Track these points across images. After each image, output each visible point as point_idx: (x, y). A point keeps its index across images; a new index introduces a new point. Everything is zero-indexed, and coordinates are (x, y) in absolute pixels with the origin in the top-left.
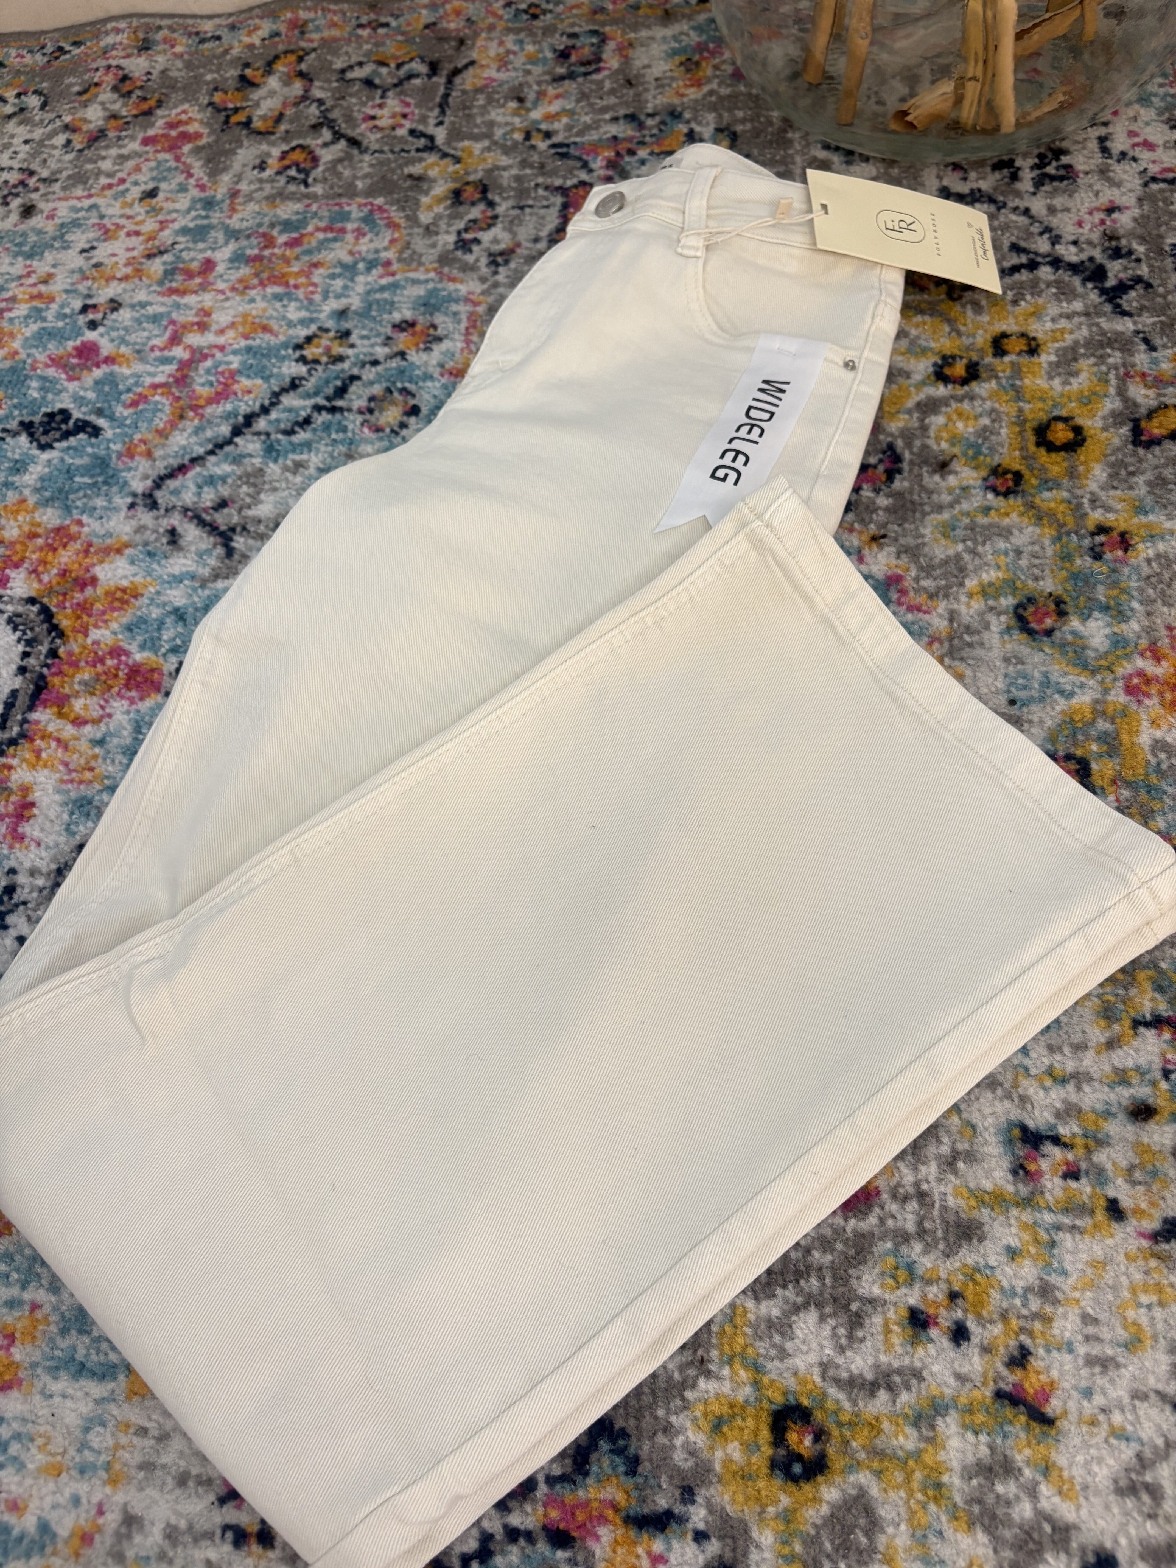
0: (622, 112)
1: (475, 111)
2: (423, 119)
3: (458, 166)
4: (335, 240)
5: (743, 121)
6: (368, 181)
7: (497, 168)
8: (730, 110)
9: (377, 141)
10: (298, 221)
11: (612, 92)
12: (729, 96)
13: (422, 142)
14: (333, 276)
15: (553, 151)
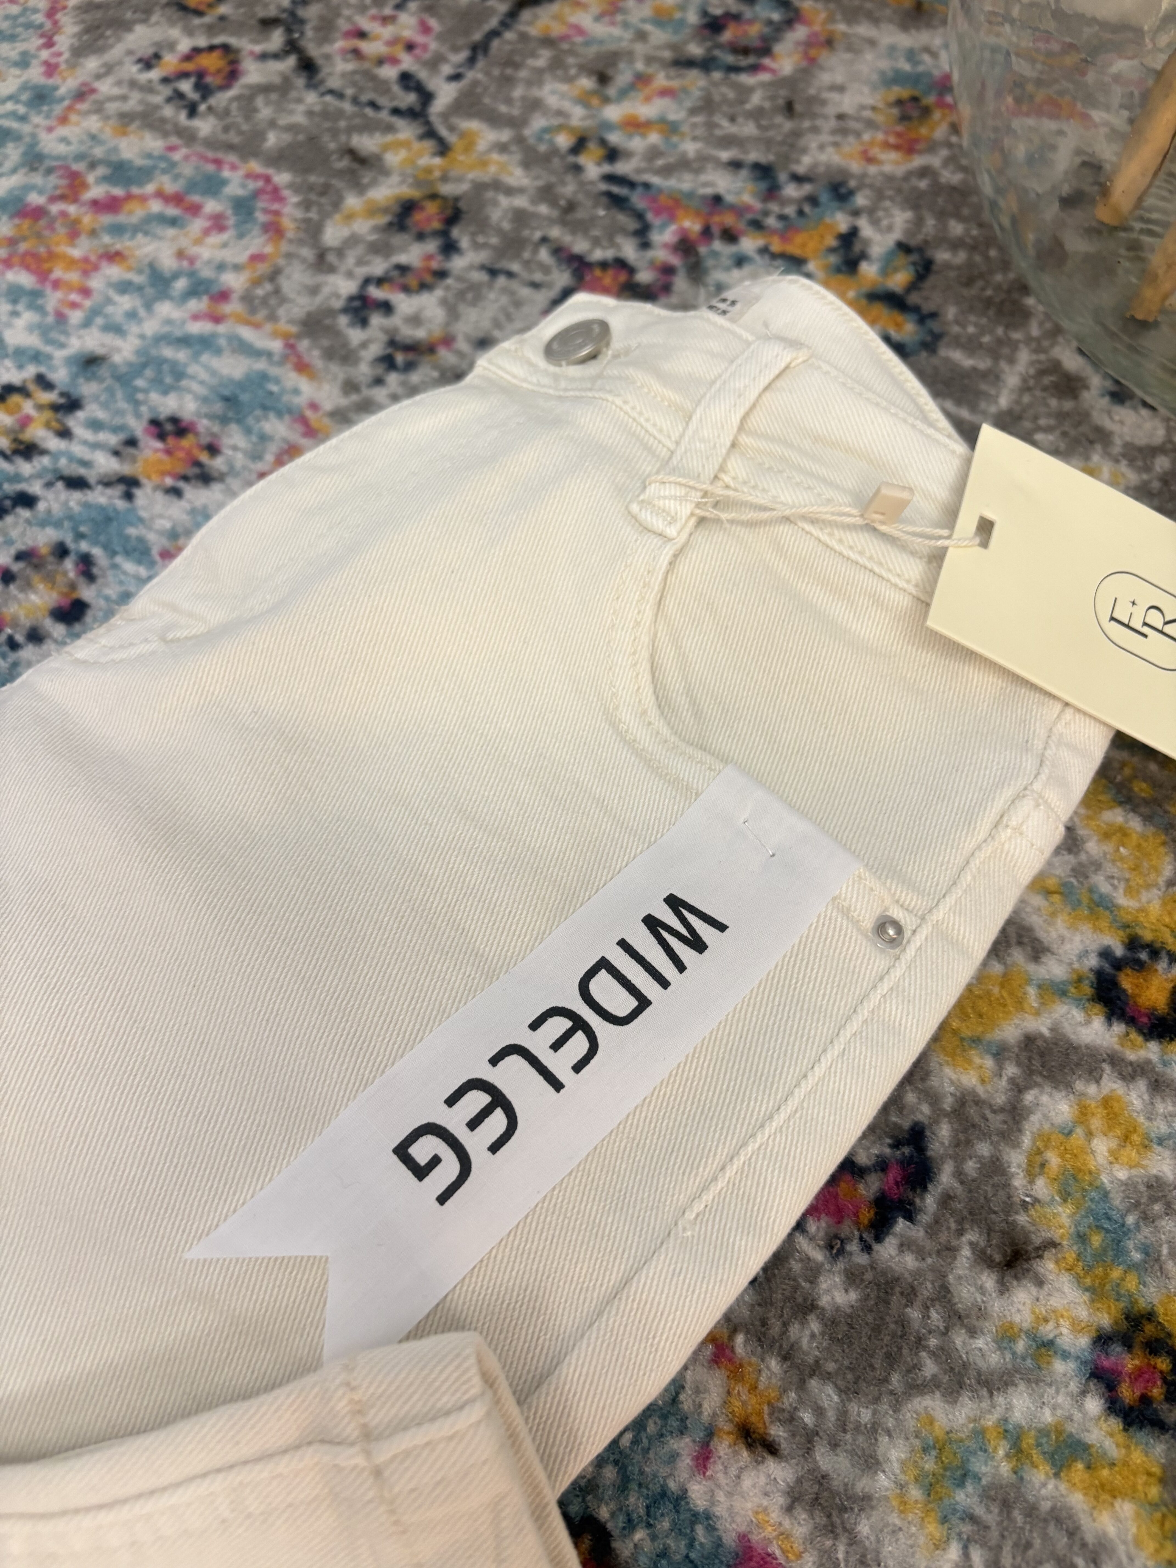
0: (753, 156)
1: (523, 74)
2: (434, 63)
3: (437, 161)
4: (173, 222)
6: (287, 138)
9: (344, 75)
10: (140, 169)
11: (757, 114)
13: (410, 99)
14: (124, 287)
15: (603, 187)
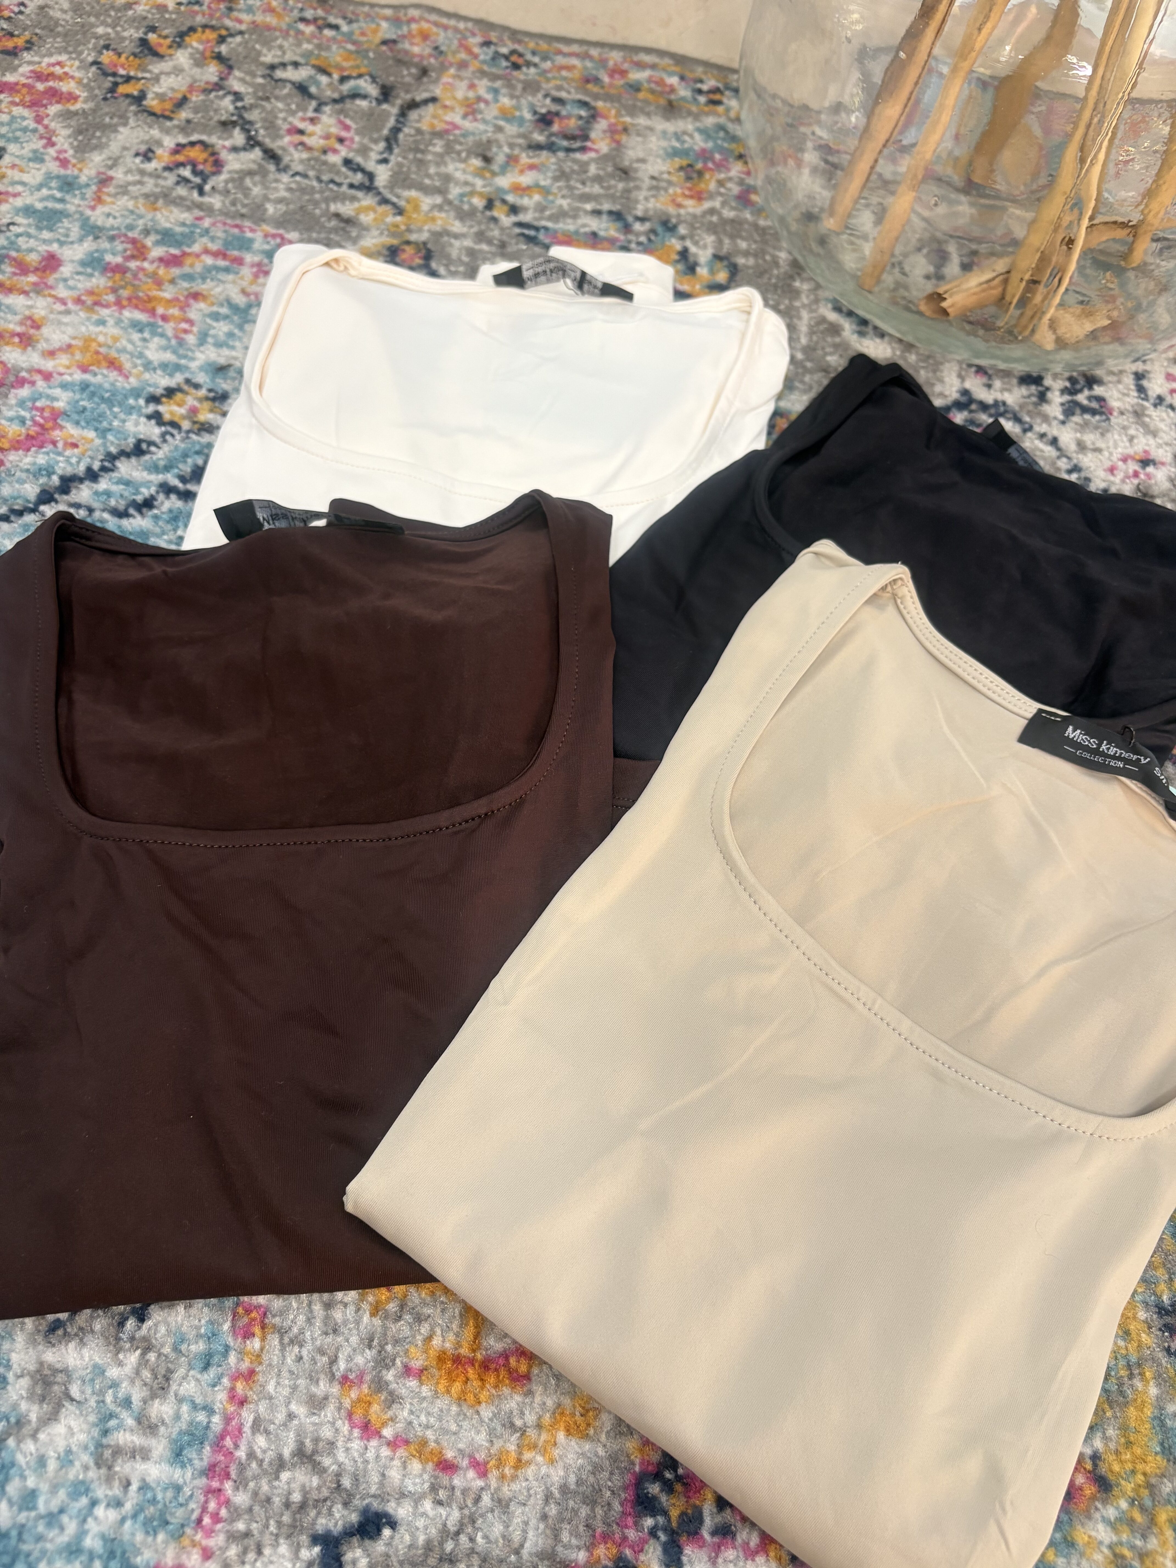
0: (606, 206)
1: (430, 157)
2: (364, 151)
3: (399, 218)
4: (227, 270)
5: (746, 254)
6: (282, 208)
7: (446, 233)
8: (732, 237)
9: (302, 161)
10: (182, 234)
11: (598, 179)
12: (732, 221)
13: (359, 177)
14: (216, 317)
15: (518, 230)
